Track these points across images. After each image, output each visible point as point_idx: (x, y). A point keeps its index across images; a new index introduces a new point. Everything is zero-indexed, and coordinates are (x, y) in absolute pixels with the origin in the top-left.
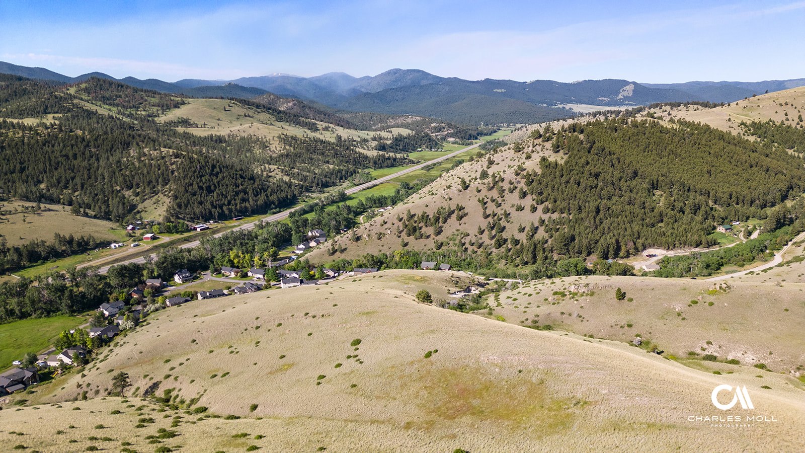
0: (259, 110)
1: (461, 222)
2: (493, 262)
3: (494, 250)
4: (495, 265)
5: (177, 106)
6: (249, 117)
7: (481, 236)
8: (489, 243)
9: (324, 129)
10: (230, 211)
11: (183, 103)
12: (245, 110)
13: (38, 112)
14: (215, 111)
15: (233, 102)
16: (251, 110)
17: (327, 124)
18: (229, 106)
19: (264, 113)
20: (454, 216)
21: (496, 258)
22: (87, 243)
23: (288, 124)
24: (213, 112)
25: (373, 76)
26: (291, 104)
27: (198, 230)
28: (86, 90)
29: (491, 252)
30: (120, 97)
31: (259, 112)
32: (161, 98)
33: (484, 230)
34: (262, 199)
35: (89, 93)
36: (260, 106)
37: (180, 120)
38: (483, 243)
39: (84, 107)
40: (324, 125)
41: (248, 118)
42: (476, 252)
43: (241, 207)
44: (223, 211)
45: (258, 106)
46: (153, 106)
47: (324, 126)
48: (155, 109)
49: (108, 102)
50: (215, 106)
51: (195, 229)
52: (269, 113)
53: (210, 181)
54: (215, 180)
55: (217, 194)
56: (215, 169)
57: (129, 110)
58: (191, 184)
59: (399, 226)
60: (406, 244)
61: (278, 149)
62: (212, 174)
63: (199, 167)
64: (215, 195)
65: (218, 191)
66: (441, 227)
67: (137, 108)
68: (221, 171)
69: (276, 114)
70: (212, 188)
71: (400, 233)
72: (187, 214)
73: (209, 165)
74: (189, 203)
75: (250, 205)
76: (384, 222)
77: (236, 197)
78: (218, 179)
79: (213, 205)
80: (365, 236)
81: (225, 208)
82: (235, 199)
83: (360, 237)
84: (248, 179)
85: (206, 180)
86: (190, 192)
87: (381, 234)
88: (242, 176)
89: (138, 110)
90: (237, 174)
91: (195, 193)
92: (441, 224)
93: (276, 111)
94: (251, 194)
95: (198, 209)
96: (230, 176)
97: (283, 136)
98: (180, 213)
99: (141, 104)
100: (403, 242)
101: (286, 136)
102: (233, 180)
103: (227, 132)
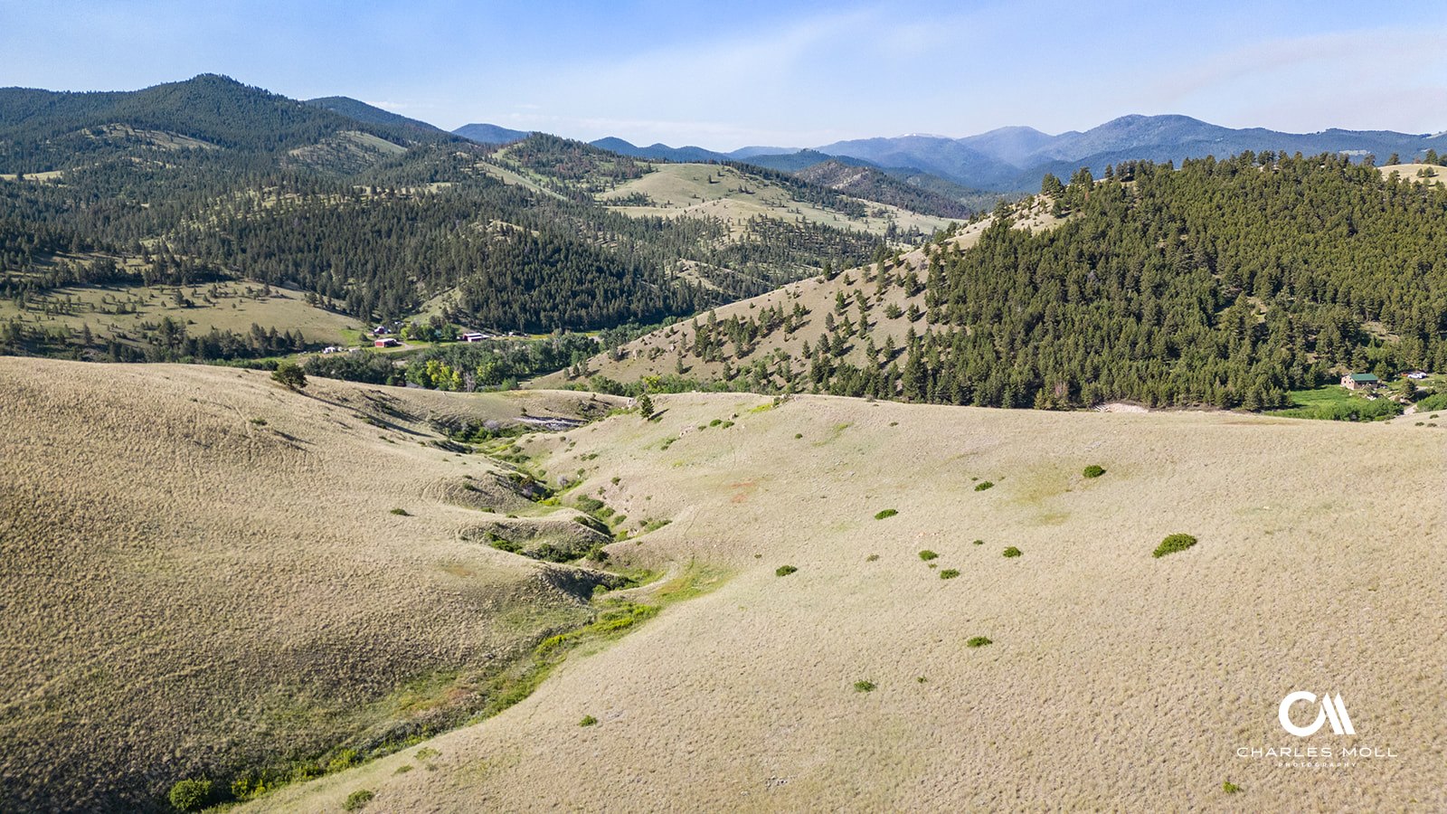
0: (767, 182)
5: (637, 176)
6: (748, 192)
9: (874, 215)
10: (551, 319)
11: (650, 171)
12: (743, 183)
13: (422, 180)
14: (694, 184)
15: (727, 168)
16: (753, 182)
17: (883, 207)
18: (719, 175)
19: (775, 187)
22: (292, 342)
23: (811, 205)
24: (689, 185)
25: (1083, 131)
26: (857, 177)
27: (470, 339)
28: (520, 153)
30: (562, 161)
31: (766, 185)
32: (619, 163)
34: (615, 306)
35: (521, 156)
37: (632, 197)
39: (488, 174)
40: (878, 206)
41: (744, 195)
43: (571, 316)
44: (538, 318)
45: (767, 176)
46: (603, 175)
47: (876, 210)
48: (603, 179)
49: (542, 169)
50: (697, 176)
51: (466, 339)
52: (784, 186)
53: (536, 271)
54: (547, 270)
55: (540, 292)
56: (557, 255)
57: (567, 181)
58: (502, 274)
59: (692, 338)
60: (687, 370)
61: (737, 239)
62: (545, 262)
63: (527, 250)
64: (535, 293)
65: (543, 288)
66: (754, 344)
67: (579, 178)
68: (566, 257)
69: (795, 188)
70: (536, 283)
71: (688, 351)
72: (477, 319)
73: (550, 248)
74: (487, 302)
75: (588, 313)
76: (672, 330)
77: (571, 300)
78: (554, 269)
79: (523, 309)
80: (634, 353)
81: (542, 314)
82: (567, 303)
83: (627, 353)
84: (611, 274)
85: (531, 269)
86: (496, 287)
87: (659, 350)
88: (600, 270)
89: (579, 182)
90: (592, 265)
91: (505, 288)
92: (758, 338)
93: (796, 183)
94: (600, 298)
95: (495, 312)
96: (578, 267)
97: (759, 220)
98: (467, 315)
99: (587, 172)
100: (681, 364)
101: (764, 218)
102: (578, 274)
103: (680, 212)
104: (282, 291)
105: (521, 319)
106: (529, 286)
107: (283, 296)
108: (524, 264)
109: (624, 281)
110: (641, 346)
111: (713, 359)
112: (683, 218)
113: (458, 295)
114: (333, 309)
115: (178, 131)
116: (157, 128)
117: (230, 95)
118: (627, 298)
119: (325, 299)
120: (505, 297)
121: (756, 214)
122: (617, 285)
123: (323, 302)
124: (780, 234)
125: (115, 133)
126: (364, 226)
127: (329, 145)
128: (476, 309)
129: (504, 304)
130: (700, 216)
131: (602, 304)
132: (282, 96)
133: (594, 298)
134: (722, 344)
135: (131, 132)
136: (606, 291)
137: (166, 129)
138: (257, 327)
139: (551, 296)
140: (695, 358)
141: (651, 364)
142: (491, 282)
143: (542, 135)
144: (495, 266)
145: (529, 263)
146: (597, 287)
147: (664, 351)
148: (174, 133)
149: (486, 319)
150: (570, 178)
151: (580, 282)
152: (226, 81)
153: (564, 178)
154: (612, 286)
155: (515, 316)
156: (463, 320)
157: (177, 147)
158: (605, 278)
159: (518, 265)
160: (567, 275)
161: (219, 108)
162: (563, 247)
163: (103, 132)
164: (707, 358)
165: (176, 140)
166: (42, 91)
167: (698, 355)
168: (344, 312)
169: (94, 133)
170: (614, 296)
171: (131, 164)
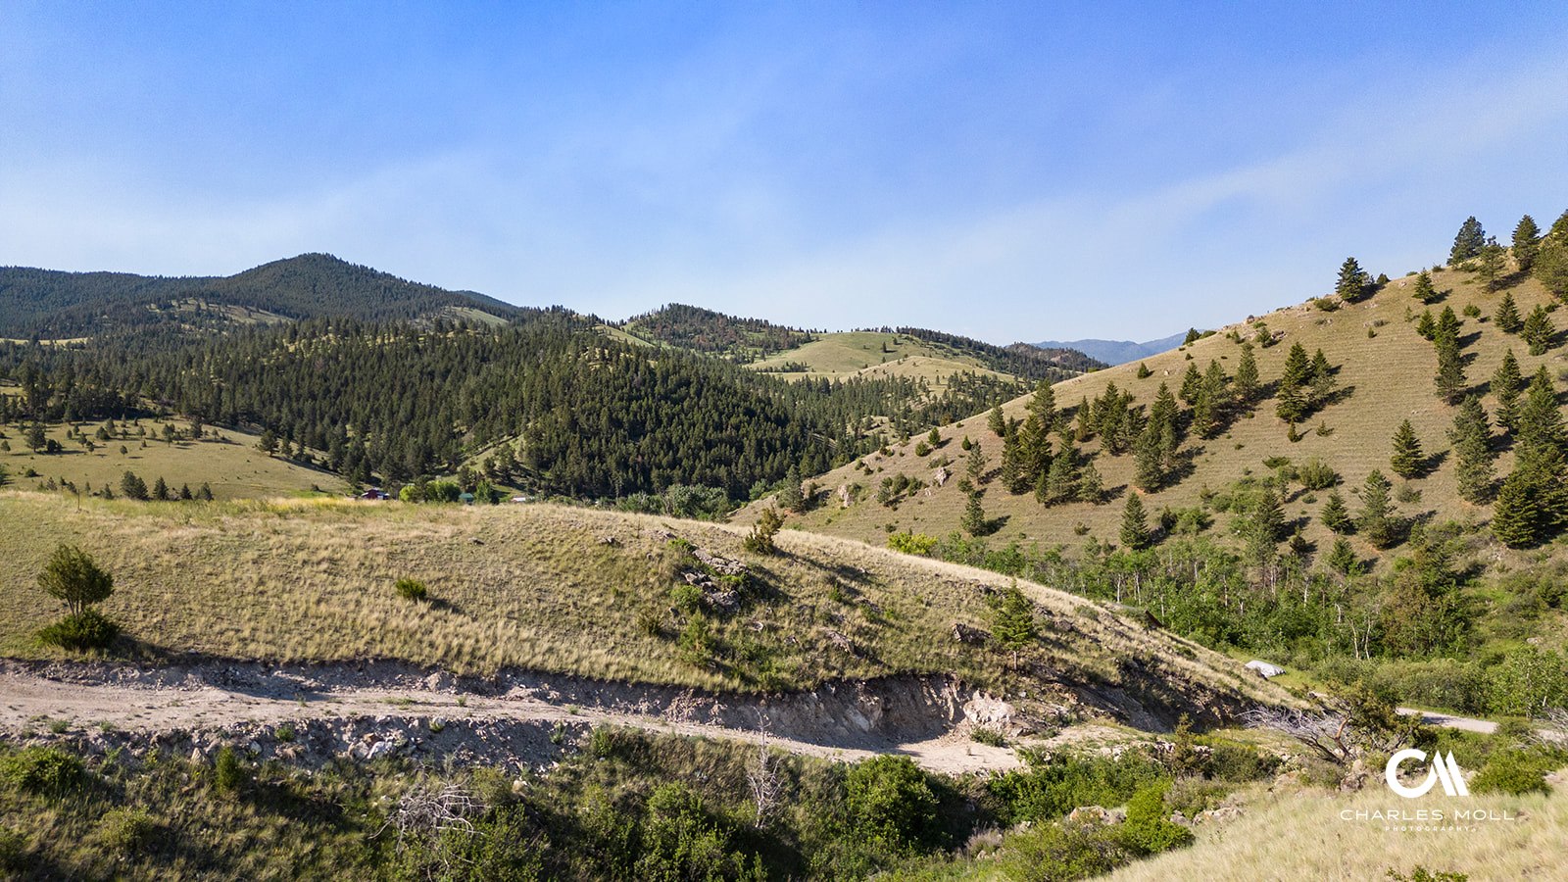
0: (956, 351)
1: (1300, 428)
2: (1482, 627)
3: (1497, 555)
4: (1493, 647)
5: (794, 346)
7: (1416, 485)
8: (1460, 520)
12: (925, 350)
14: (865, 353)
15: (905, 336)
16: (939, 351)
18: (896, 343)
20: (1270, 407)
21: (1509, 600)
24: (858, 354)
28: (651, 325)
29: (1476, 570)
30: (701, 332)
31: (955, 354)
33: (1438, 459)
36: (961, 343)
37: (788, 366)
38: (1423, 518)
42: (1368, 565)
49: (678, 341)
50: (868, 345)
53: (649, 409)
54: (666, 409)
55: (654, 440)
56: (683, 389)
57: (707, 353)
58: (593, 412)
59: (995, 452)
60: (993, 527)
61: (940, 396)
62: (666, 397)
63: (638, 379)
64: (644, 442)
65: (659, 435)
66: (1190, 454)
67: (722, 350)
68: (699, 394)
69: (993, 358)
70: (648, 426)
71: (986, 479)
72: (544, 479)
73: (673, 379)
74: (564, 454)
75: (729, 473)
76: (935, 437)
77: (702, 454)
78: (678, 408)
79: (623, 464)
80: (842, 491)
81: (654, 473)
82: (696, 457)
83: (826, 494)
84: (767, 419)
85: (641, 407)
86: (582, 431)
87: (905, 483)
88: (750, 413)
89: (722, 354)
90: (738, 406)
91: (597, 433)
92: (1193, 440)
93: (995, 352)
94: (749, 450)
95: (575, 467)
96: (716, 407)
97: (965, 379)
98: (527, 474)
99: (732, 343)
100: (977, 511)
101: (972, 378)
102: (716, 417)
103: (854, 375)
104: (223, 433)
105: (619, 479)
106: (636, 431)
107: (224, 440)
108: (630, 400)
109: (788, 431)
110: (859, 477)
111: (1070, 496)
112: (858, 381)
113: (519, 444)
114: (307, 462)
115: (258, 306)
116: (236, 302)
117: (329, 272)
118: (793, 452)
119: (294, 446)
120: (595, 446)
121: (960, 372)
122: (778, 434)
123: (289, 451)
124: (996, 395)
125: (184, 308)
126: (412, 366)
127: (429, 319)
128: (544, 465)
129: (591, 457)
130: (880, 377)
131: (752, 460)
132: (389, 275)
133: (740, 450)
134: (1085, 460)
135: (203, 306)
136: (759, 443)
137: (246, 304)
138: (132, 478)
139: (670, 446)
140: (1008, 497)
141: (888, 516)
142: (574, 424)
143: (679, 307)
144: (583, 402)
145: (638, 398)
146: (746, 435)
147: (919, 485)
148: (254, 309)
149: (559, 478)
150: (711, 349)
151: (719, 427)
152: (329, 259)
153: (704, 350)
154: (769, 434)
155: (607, 473)
156: (520, 481)
157: (253, 322)
158: (758, 423)
159: (621, 399)
160: (697, 416)
161: (315, 286)
162: (694, 379)
163: (172, 306)
164: (1051, 494)
165: (254, 315)
166: (131, 275)
167: (1020, 488)
168: (324, 467)
169: (159, 307)
170: (773, 449)
171: (179, 330)
